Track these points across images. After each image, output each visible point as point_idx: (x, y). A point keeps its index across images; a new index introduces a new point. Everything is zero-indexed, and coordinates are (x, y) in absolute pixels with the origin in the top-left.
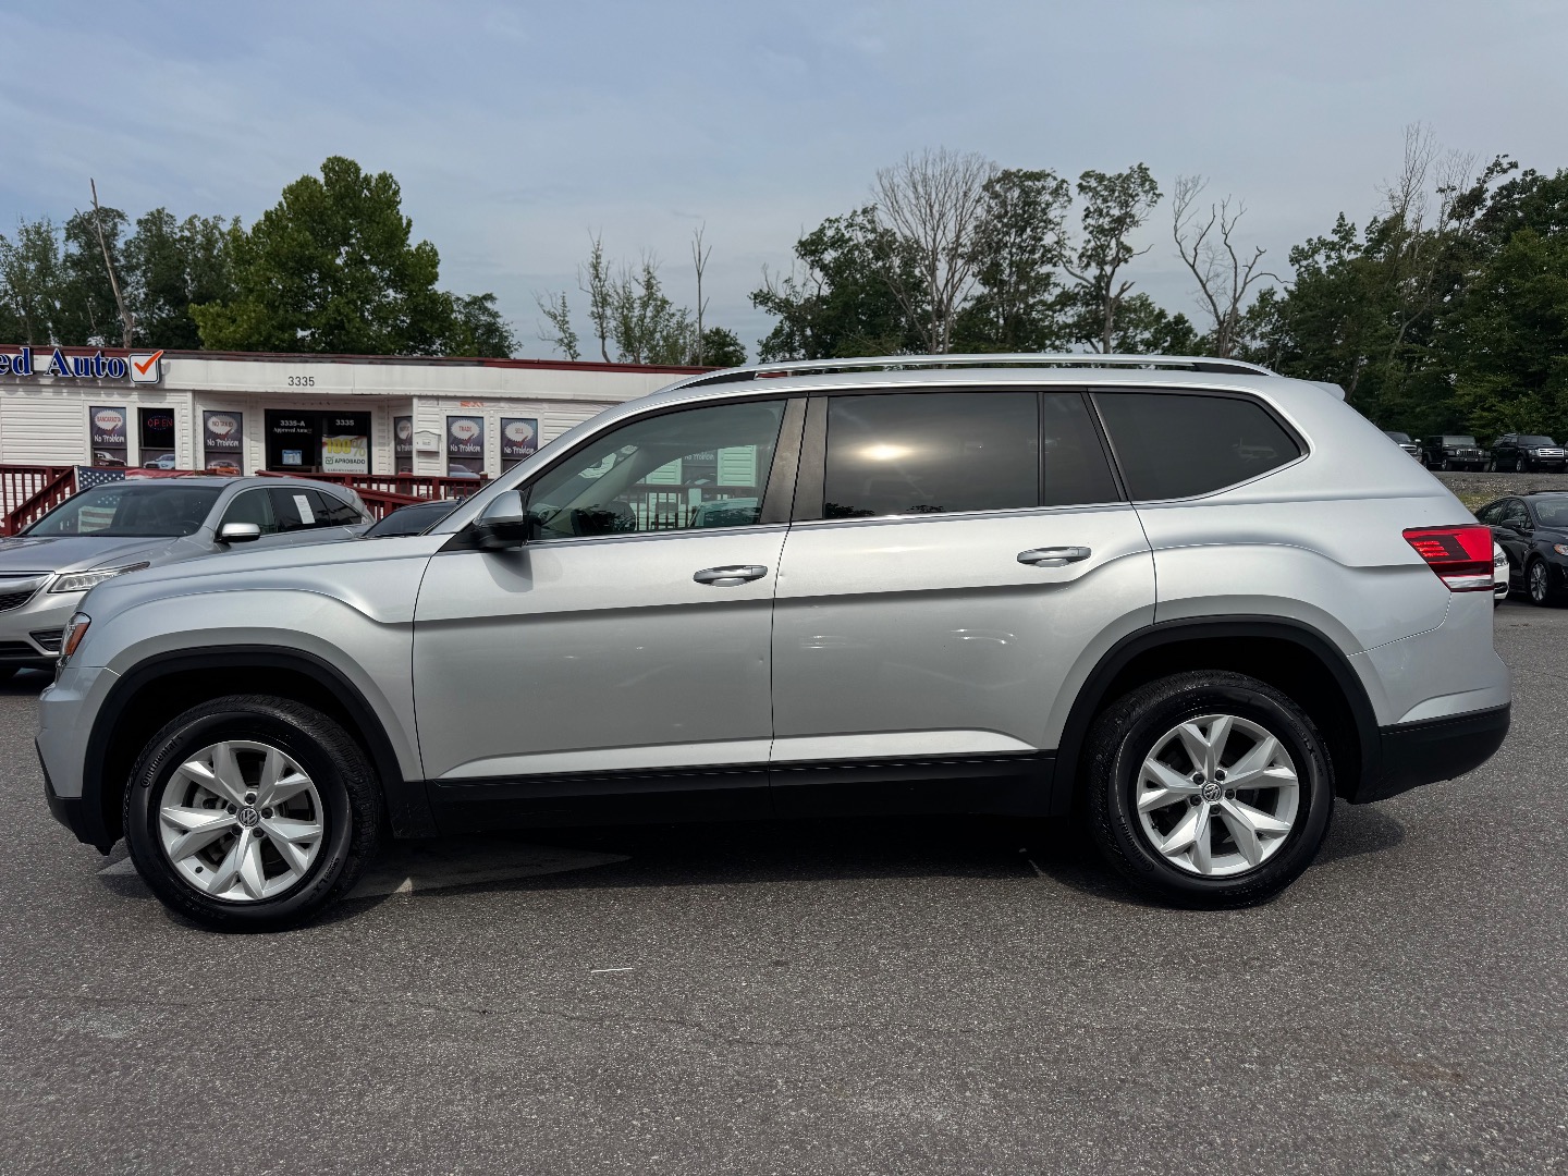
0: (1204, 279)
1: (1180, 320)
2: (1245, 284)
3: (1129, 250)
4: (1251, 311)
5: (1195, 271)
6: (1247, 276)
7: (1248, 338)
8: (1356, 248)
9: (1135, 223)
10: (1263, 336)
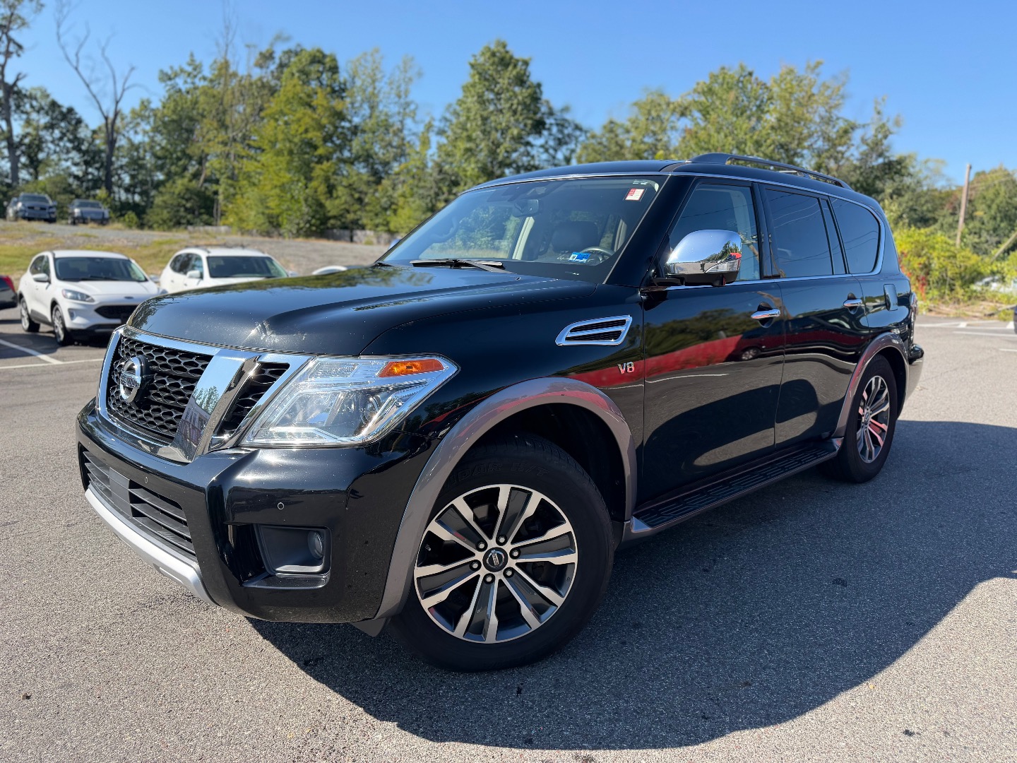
0: (88, 81)
1: (70, 110)
2: (124, 90)
3: (20, 47)
4: (133, 112)
5: (79, 73)
6: (124, 83)
7: (132, 133)
8: (204, 78)
9: (24, 24)
10: (145, 132)
